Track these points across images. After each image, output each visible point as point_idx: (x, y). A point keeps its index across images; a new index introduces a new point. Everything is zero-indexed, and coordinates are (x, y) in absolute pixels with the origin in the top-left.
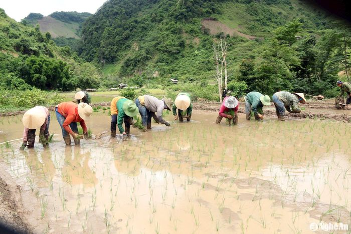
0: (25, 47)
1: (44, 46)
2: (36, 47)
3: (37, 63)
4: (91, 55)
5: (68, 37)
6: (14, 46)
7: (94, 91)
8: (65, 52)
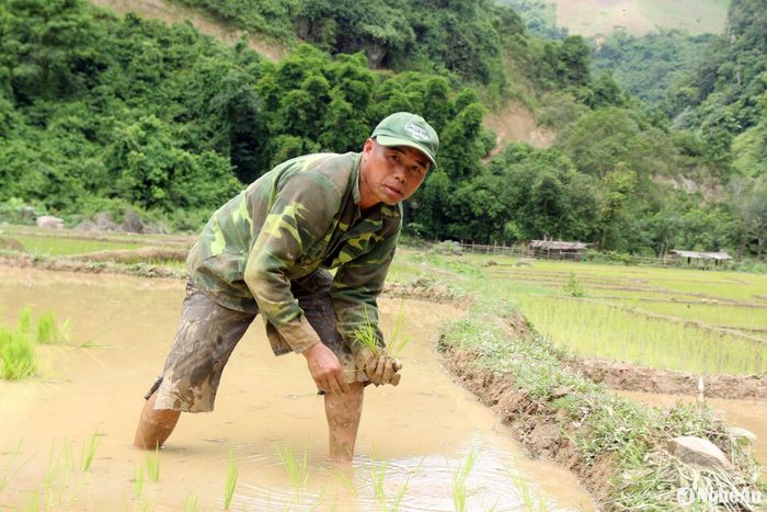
0: (343, 21)
1: (448, 25)
2: (397, 26)
3: (306, 83)
4: (747, 103)
5: (694, 34)
6: (300, 18)
7: (570, 255)
8: (561, 65)
